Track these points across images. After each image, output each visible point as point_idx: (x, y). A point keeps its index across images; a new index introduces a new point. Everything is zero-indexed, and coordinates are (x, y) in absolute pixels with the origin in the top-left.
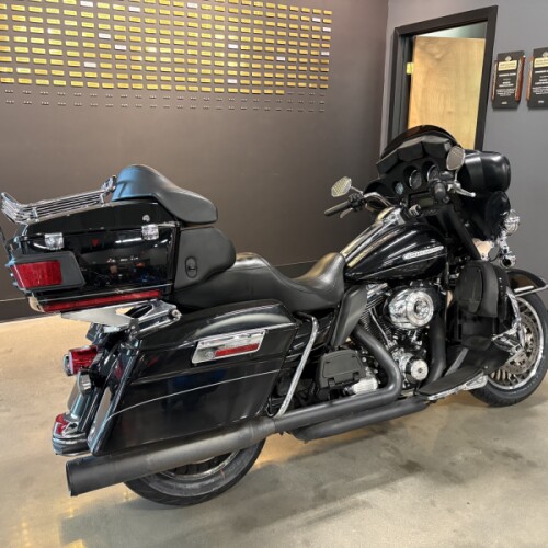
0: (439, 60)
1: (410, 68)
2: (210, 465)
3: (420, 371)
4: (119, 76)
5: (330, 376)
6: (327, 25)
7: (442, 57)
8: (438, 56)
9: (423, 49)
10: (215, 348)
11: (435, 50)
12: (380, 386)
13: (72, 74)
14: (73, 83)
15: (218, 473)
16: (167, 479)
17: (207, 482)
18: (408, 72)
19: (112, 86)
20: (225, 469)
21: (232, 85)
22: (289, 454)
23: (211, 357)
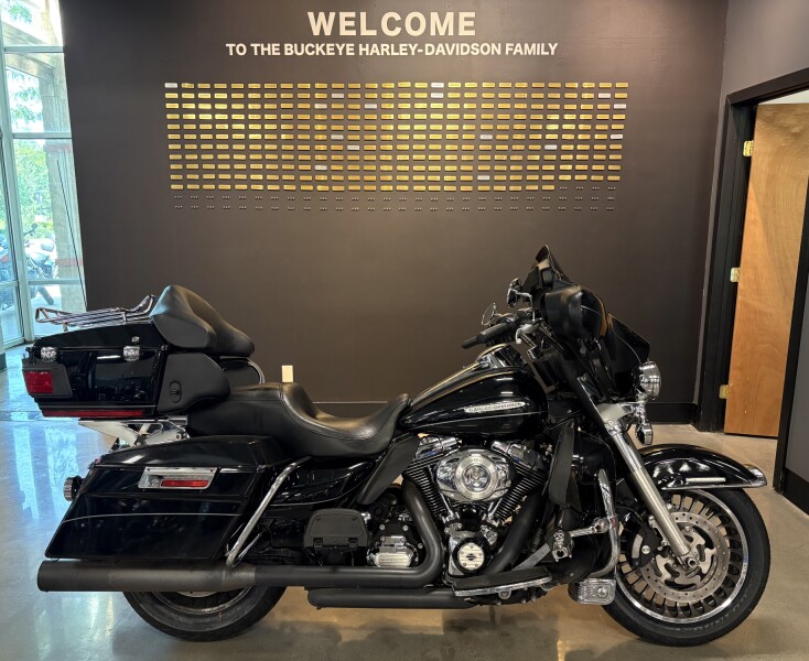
0: (796, 135)
1: (748, 149)
2: (204, 602)
3: (471, 557)
4: (350, 178)
5: (318, 536)
6: (620, 100)
7: (802, 130)
8: (796, 130)
9: (769, 121)
10: (160, 477)
11: (790, 121)
12: (412, 564)
13: (302, 178)
14: (303, 188)
15: (216, 614)
16: (161, 604)
17: (201, 621)
18: (746, 153)
19: (342, 188)
20: (224, 611)
21: (483, 182)
22: (359, 624)
23: (156, 485)
